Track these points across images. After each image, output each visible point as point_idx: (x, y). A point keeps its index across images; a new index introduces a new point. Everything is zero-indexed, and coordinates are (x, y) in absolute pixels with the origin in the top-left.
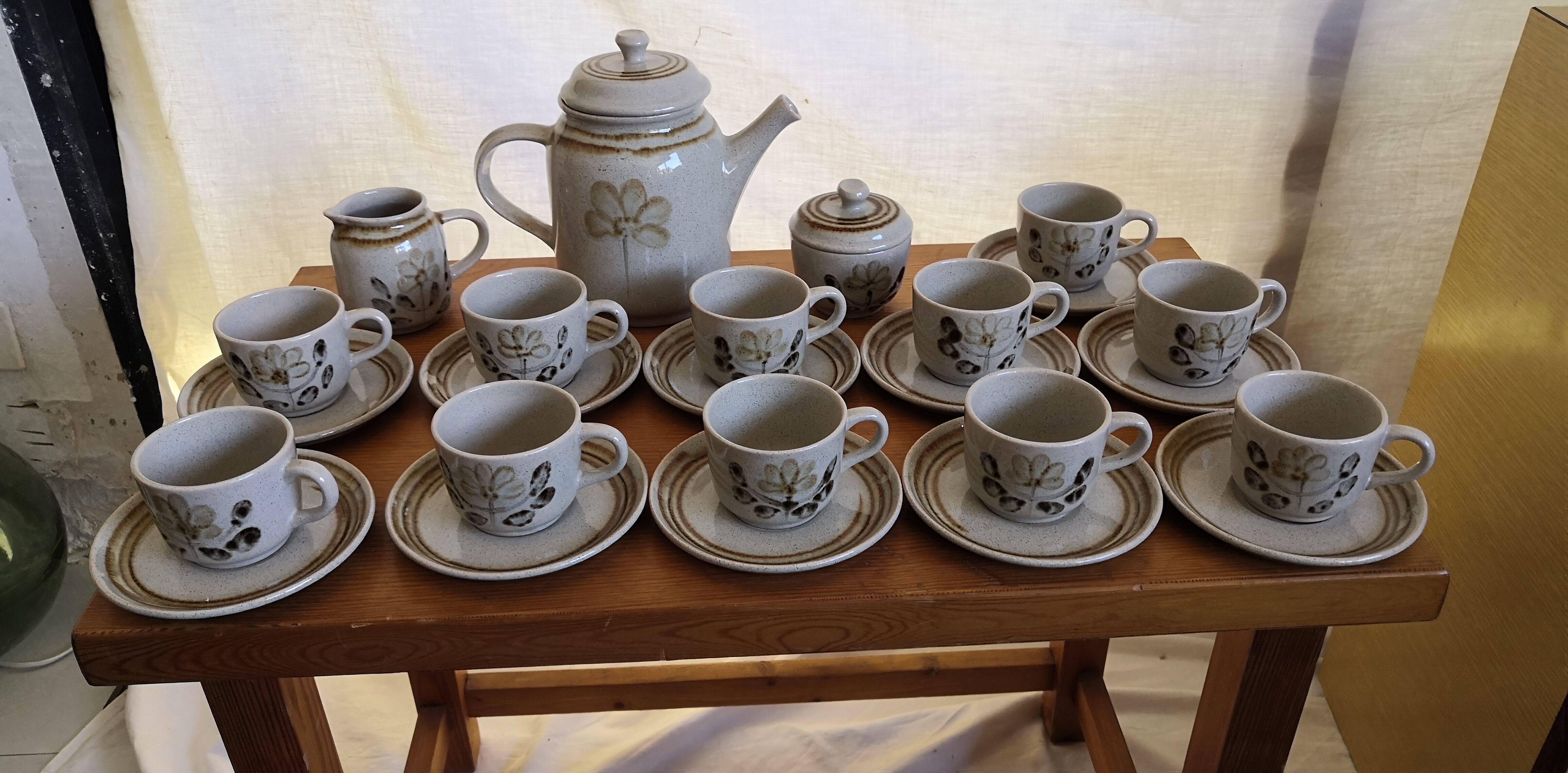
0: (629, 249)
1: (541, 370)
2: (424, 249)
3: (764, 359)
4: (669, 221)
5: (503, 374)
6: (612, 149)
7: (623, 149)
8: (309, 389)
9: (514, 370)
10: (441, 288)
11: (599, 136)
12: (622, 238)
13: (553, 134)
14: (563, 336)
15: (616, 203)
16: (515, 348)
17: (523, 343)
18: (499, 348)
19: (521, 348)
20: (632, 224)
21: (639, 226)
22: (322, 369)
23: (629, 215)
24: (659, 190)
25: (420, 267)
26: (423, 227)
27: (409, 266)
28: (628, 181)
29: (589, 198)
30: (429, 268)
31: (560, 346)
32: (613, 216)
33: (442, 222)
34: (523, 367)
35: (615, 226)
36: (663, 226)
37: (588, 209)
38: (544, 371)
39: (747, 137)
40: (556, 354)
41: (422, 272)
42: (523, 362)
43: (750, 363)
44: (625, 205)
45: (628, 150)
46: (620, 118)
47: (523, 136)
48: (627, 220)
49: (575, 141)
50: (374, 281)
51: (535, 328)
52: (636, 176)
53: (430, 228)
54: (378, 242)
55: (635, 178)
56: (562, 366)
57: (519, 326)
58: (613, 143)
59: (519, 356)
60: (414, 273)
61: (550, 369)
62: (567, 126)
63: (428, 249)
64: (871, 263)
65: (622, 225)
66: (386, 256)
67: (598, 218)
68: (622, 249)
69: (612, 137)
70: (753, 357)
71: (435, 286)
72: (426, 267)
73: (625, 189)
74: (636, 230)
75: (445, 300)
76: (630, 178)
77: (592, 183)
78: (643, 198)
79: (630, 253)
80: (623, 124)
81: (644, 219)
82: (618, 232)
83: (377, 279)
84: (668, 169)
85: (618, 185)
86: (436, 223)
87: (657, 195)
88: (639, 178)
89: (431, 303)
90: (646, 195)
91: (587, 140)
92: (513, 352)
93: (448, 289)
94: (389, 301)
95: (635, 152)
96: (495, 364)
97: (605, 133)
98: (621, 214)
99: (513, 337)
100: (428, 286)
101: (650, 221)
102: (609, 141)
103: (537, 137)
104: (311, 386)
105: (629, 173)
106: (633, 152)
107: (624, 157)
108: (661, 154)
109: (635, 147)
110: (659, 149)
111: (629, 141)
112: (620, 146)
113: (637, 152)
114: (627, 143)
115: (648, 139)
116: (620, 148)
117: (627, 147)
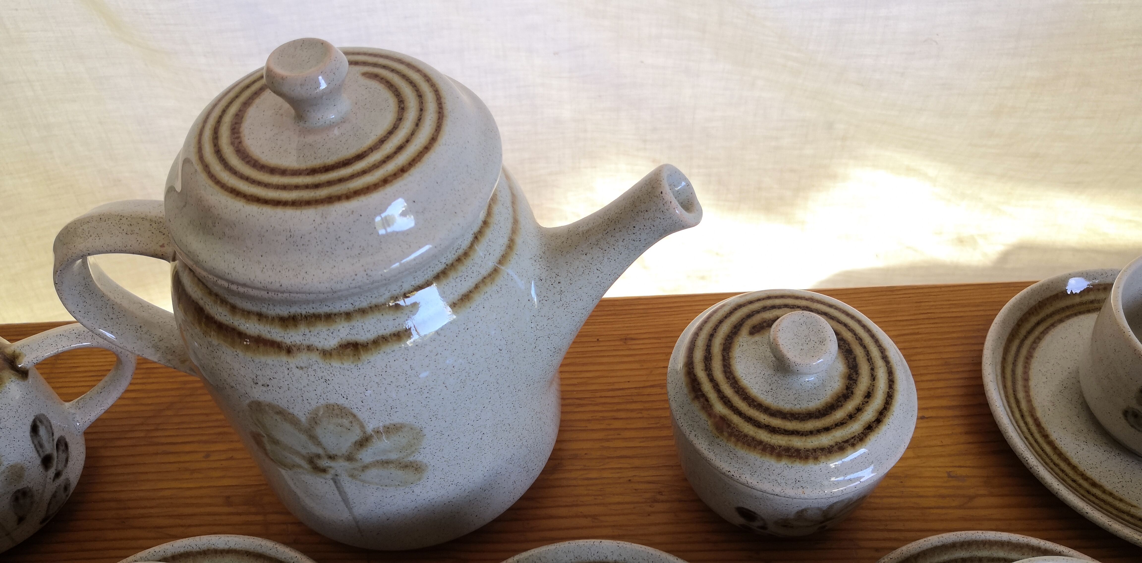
0: (347, 489)
4: (422, 450)
6: (275, 346)
7: (299, 349)
12: (329, 476)
15: (303, 437)
20: (344, 462)
21: (358, 464)
23: (334, 451)
24: (389, 415)
28: (318, 408)
32: (303, 452)
35: (311, 462)
36: (411, 459)
44: (323, 438)
45: (309, 348)
48: (332, 457)
49: (202, 309)
52: (336, 399)
55: (332, 402)
58: (276, 333)
65: (325, 463)
68: (335, 488)
69: (273, 319)
73: (315, 419)
74: (355, 469)
76: (322, 402)
77: (246, 402)
78: (357, 431)
79: (350, 493)
81: (367, 456)
82: (320, 470)
85: (300, 412)
87: (387, 423)
88: (341, 401)
90: (363, 427)
95: (326, 354)
97: (256, 310)
98: (316, 450)
101: (382, 457)
102: (267, 327)
105: (319, 394)
106: (322, 354)
107: (303, 365)
108: (381, 352)
109: (326, 342)
110: (381, 342)
111: (312, 329)
112: (292, 339)
113: (331, 354)
114: (308, 334)
115: (354, 323)
116: (293, 343)
117: (306, 343)
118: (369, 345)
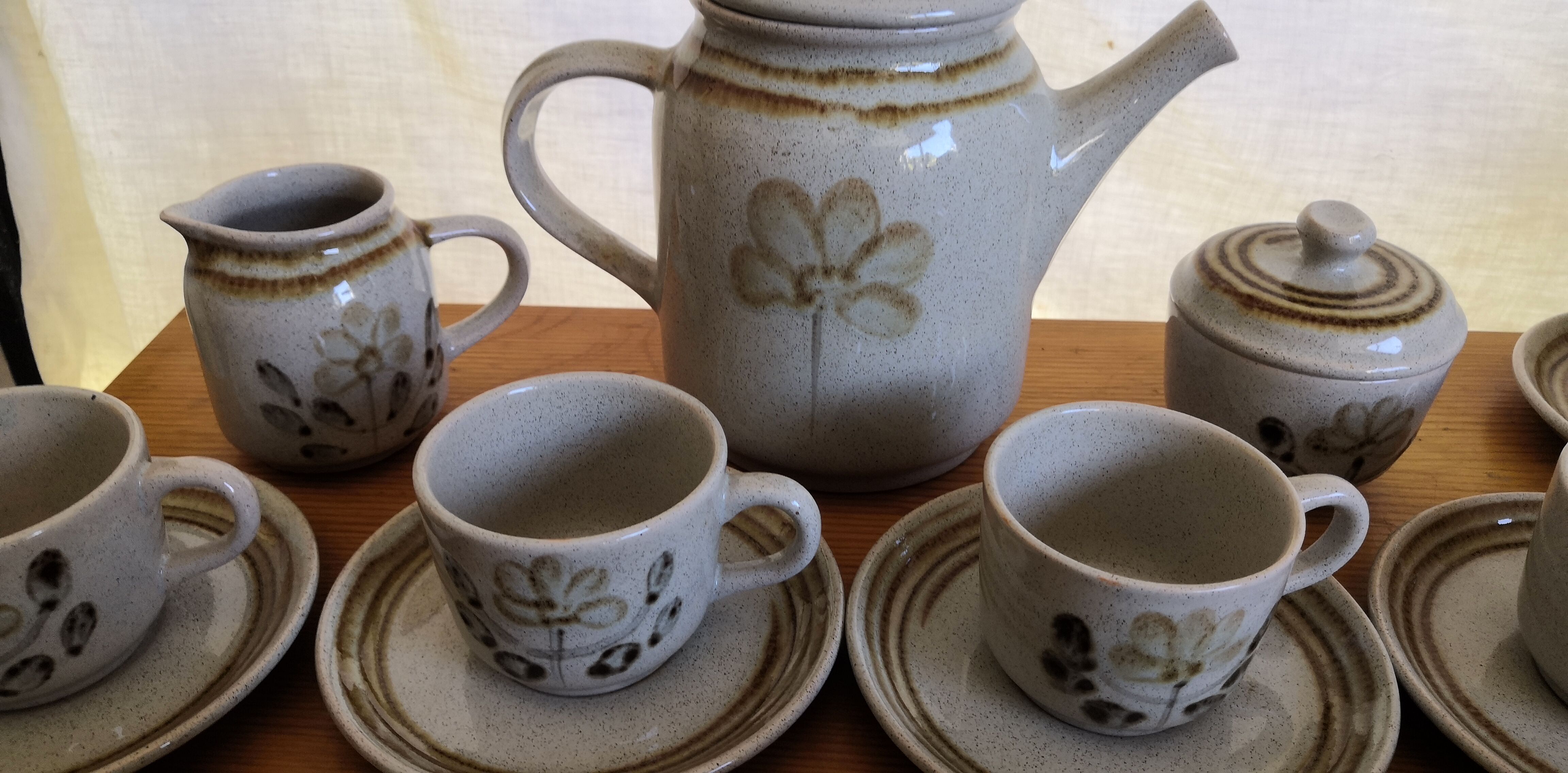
0: (824, 337)
1: (599, 654)
2: (375, 305)
3: (1180, 679)
4: (925, 278)
5: (506, 654)
6: (807, 104)
7: (834, 108)
8: (26, 663)
9: (533, 650)
10: (414, 381)
11: (780, 72)
12: (811, 310)
13: (671, 68)
14: (661, 575)
15: (807, 234)
16: (537, 604)
17: (557, 592)
18: (497, 600)
19: (551, 605)
20: (837, 282)
21: (854, 287)
22: (57, 619)
23: (834, 261)
24: (910, 207)
25: (365, 340)
26: (378, 254)
27: (340, 339)
28: (839, 184)
29: (745, 219)
30: (387, 344)
31: (652, 598)
32: (796, 263)
33: (428, 243)
34: (555, 646)
35: (799, 283)
36: (909, 290)
37: (740, 240)
38: (608, 654)
39: (1111, 94)
40: (640, 617)
41: (371, 351)
42: (555, 637)
43: (1143, 685)
44: (828, 238)
45: (845, 107)
46: (835, 30)
47: (605, 65)
48: (827, 272)
49: (722, 81)
50: (264, 369)
51: (589, 563)
52: (861, 172)
53: (397, 259)
54: (272, 287)
55: (856, 175)
56: (654, 640)
57: (549, 557)
58: (811, 91)
59: (546, 622)
60: (353, 354)
61: (624, 650)
62: (704, 47)
63: (386, 304)
64: (1384, 400)
65: (815, 283)
66: (289, 318)
67: (761, 264)
68: (810, 336)
69: (811, 75)
70: (1155, 672)
71: (402, 381)
72: (380, 341)
73: (830, 203)
74: (847, 295)
75: (424, 406)
76: (846, 175)
77: (754, 183)
78: (871, 225)
79: (824, 345)
80: (839, 46)
81: (867, 273)
82: (805, 297)
83: (269, 365)
84: (926, 158)
85: (816, 191)
86: (413, 245)
87: (904, 219)
88: (867, 176)
89: (392, 415)
90: (878, 219)
91: (751, 79)
92: (532, 614)
93: (432, 382)
94: (296, 410)
95: (862, 114)
96: (487, 630)
97: (793, 65)
98: (814, 258)
99: (533, 579)
100: (383, 382)
101: (882, 278)
102: (803, 85)
103: (637, 71)
104: (32, 654)
105: (845, 163)
106: (858, 114)
107: (835, 126)
108: (919, 121)
109: (864, 102)
110: (919, 110)
111: (852, 87)
112: (828, 97)
113: (867, 115)
114: (846, 92)
115: (895, 85)
116: (829, 101)
117: (844, 101)
118: (908, 111)
